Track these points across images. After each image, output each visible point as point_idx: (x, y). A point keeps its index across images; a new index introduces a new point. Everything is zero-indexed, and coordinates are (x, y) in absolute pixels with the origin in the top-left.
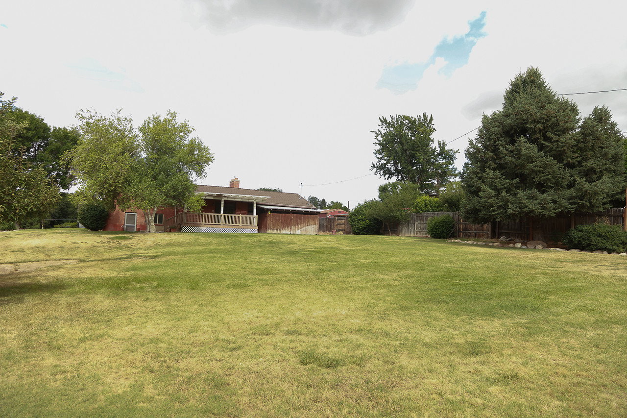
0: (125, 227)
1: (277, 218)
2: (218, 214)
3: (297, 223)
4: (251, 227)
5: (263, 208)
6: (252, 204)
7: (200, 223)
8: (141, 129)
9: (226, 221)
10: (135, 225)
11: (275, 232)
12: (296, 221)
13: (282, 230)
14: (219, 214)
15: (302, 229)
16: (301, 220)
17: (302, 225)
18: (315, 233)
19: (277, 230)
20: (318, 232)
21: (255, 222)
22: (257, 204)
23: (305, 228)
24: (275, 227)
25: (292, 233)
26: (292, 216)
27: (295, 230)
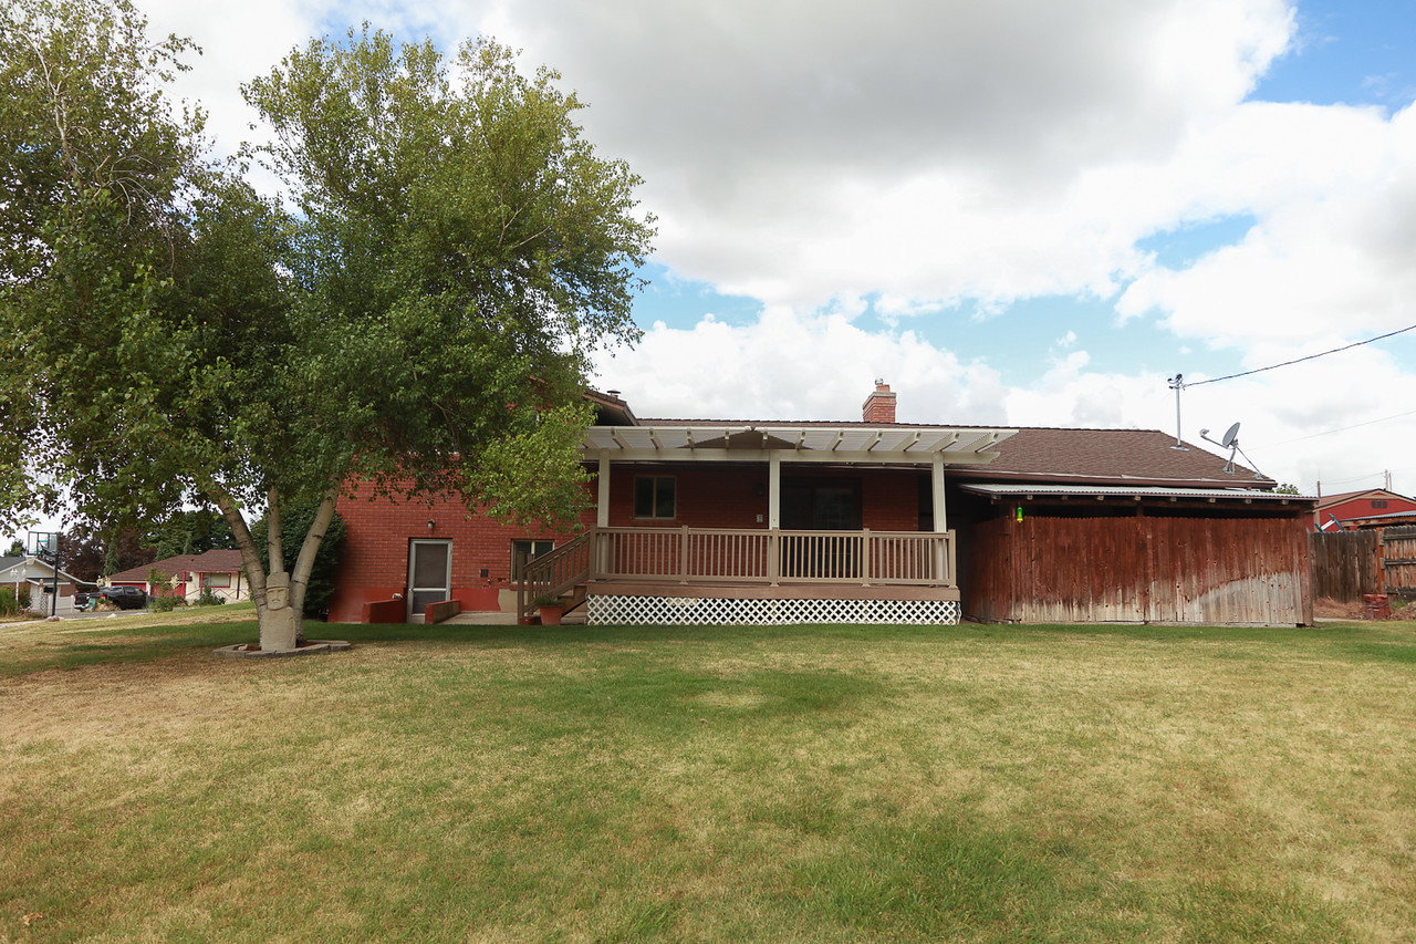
0: (410, 596)
1: (1065, 541)
2: (755, 533)
3: (1178, 565)
4: (924, 593)
5: (988, 495)
6: (922, 477)
7: (669, 577)
8: (270, 100)
9: (794, 562)
10: (447, 590)
11: (1058, 613)
12: (1174, 553)
13: (1097, 601)
14: (761, 533)
15: (1212, 595)
16: (1198, 545)
17: (1211, 575)
18: (1293, 619)
19: (1067, 602)
20: (1308, 611)
21: (945, 564)
22: (955, 479)
23: (1225, 591)
24: (1054, 588)
25: (1153, 616)
26: (1148, 530)
27: (1171, 601)
